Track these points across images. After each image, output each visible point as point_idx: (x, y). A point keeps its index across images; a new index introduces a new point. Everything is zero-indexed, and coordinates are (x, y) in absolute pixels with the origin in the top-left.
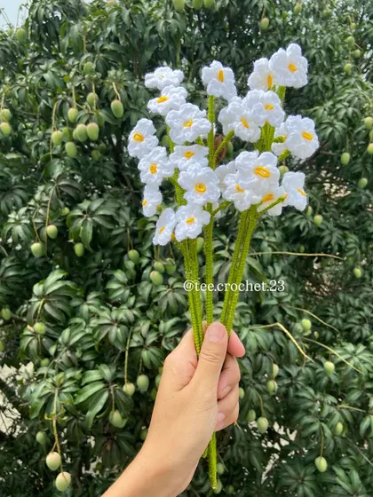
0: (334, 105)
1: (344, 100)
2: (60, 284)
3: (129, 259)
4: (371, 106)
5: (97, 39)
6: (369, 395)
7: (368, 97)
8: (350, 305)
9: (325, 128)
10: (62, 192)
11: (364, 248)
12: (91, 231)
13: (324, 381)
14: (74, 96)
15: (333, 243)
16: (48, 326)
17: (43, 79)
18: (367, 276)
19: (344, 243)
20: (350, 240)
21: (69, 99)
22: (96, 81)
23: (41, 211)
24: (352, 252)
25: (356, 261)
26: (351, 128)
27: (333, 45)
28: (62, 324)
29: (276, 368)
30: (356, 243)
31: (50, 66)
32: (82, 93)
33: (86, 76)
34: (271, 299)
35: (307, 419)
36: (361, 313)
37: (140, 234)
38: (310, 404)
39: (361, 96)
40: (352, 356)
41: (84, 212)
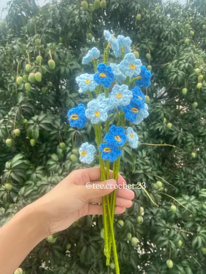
0: (178, 62)
1: (183, 59)
2: (20, 162)
3: (60, 148)
4: (198, 62)
5: (42, 26)
6: (197, 224)
7: (197, 57)
8: (189, 174)
9: (173, 75)
10: (23, 111)
11: (197, 141)
12: (38, 132)
13: (173, 216)
14: (29, 58)
15: (178, 138)
16: (13, 185)
17: (13, 49)
18: (199, 157)
19: (185, 139)
20: (189, 137)
21: (26, 59)
22: (41, 49)
23: (11, 121)
24: (190, 144)
25: (192, 148)
26: (187, 75)
27: (178, 29)
28: (20, 184)
29: (142, 209)
30: (192, 138)
31: (18, 41)
32: (33, 56)
33: (36, 47)
34: (140, 170)
35: (162, 238)
36: (195, 178)
37: (65, 134)
38: (163, 229)
39: (193, 57)
40: (188, 202)
41: (35, 122)
